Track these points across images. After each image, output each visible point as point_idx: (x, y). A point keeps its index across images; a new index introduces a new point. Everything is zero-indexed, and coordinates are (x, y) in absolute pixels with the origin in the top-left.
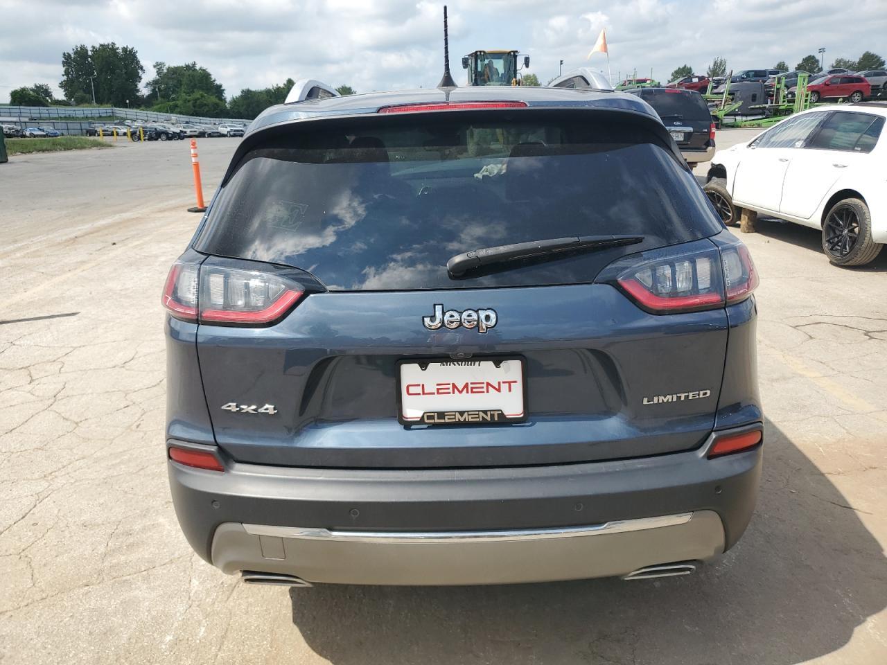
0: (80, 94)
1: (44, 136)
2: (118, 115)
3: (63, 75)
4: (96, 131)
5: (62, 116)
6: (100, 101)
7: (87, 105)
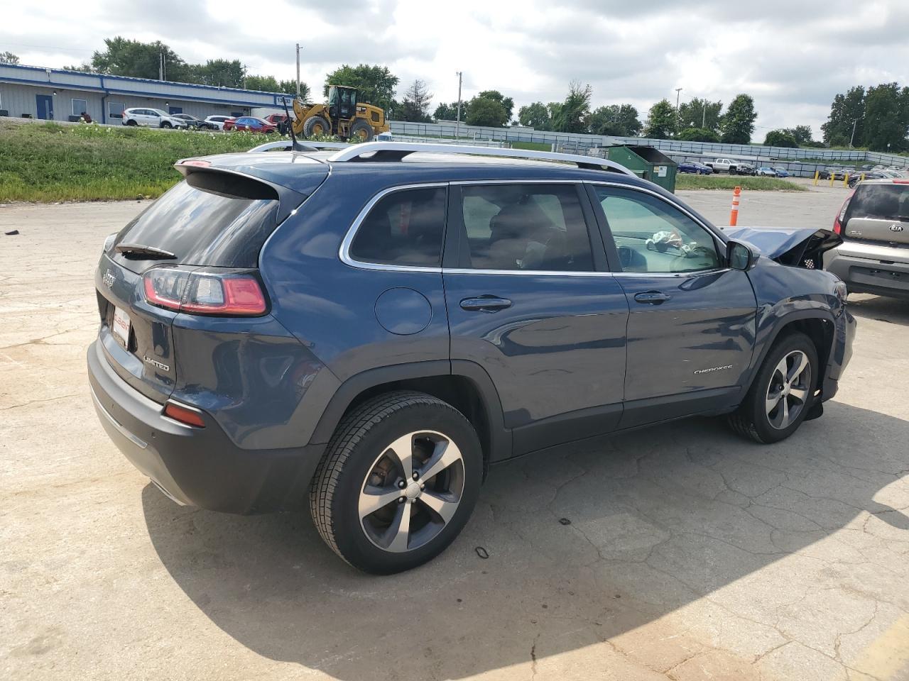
0: (839, 135)
1: (773, 176)
2: (870, 159)
3: (829, 117)
4: (829, 175)
5: (809, 157)
6: (857, 144)
7: (840, 147)
